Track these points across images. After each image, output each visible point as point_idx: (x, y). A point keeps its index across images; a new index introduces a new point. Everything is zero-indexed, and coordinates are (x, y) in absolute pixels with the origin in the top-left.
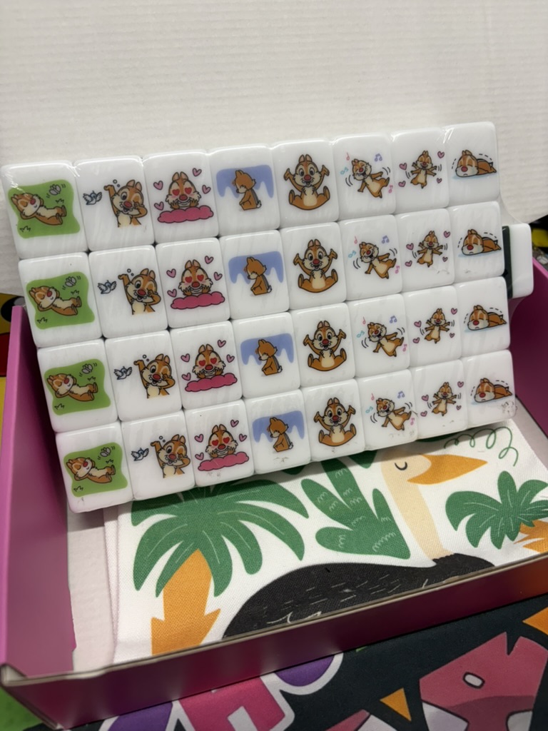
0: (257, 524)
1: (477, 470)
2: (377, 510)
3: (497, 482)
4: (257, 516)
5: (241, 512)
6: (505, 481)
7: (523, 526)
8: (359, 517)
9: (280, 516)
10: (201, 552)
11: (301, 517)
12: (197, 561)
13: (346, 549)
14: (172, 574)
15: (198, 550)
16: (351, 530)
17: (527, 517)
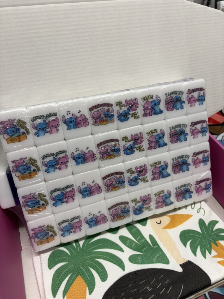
0: (103, 259)
1: (189, 219)
2: (152, 243)
3: (198, 224)
4: (103, 256)
5: (95, 255)
6: (201, 222)
7: (213, 245)
8: (145, 248)
9: (112, 254)
10: (80, 276)
11: (121, 252)
12: (79, 281)
13: (142, 263)
14: (69, 288)
16: (143, 254)
17: (213, 239)
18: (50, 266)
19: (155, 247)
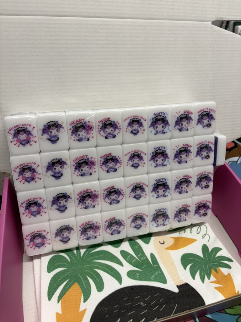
0: (101, 270)
2: (152, 262)
3: (201, 249)
4: (102, 267)
5: (95, 265)
6: (205, 248)
7: (213, 270)
8: (145, 265)
9: (111, 267)
10: (77, 284)
11: (120, 266)
12: (76, 287)
13: (140, 279)
14: (65, 293)
15: (76, 282)
16: (142, 271)
17: (214, 265)
18: (50, 270)
19: (155, 266)
